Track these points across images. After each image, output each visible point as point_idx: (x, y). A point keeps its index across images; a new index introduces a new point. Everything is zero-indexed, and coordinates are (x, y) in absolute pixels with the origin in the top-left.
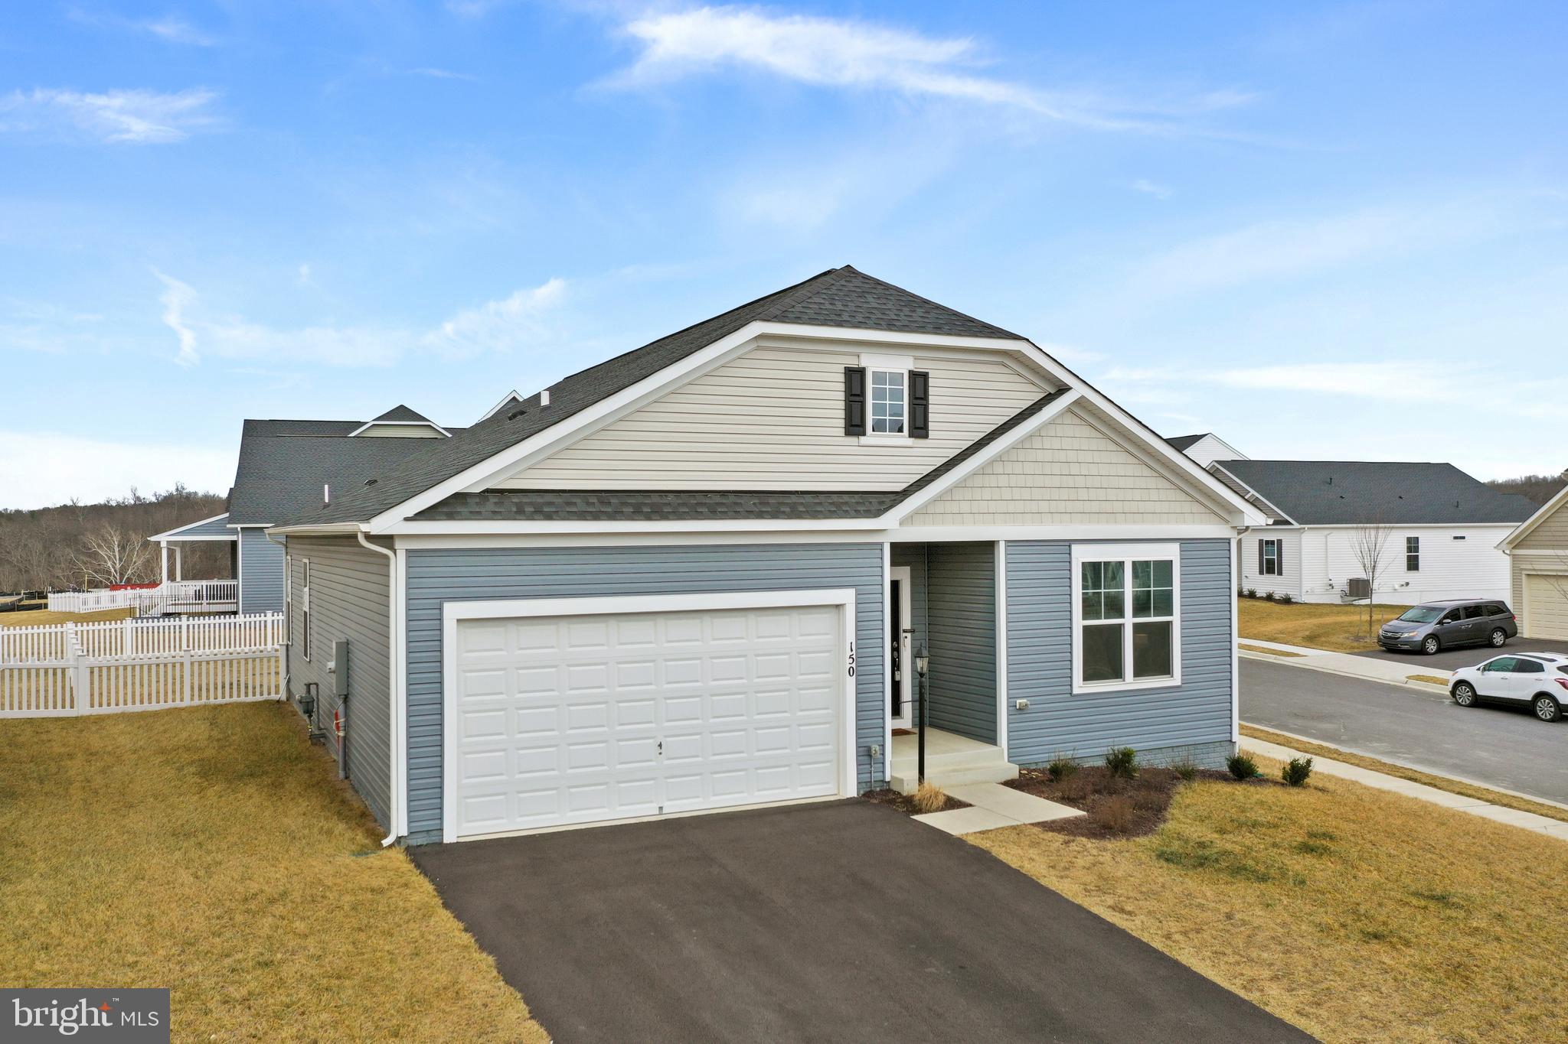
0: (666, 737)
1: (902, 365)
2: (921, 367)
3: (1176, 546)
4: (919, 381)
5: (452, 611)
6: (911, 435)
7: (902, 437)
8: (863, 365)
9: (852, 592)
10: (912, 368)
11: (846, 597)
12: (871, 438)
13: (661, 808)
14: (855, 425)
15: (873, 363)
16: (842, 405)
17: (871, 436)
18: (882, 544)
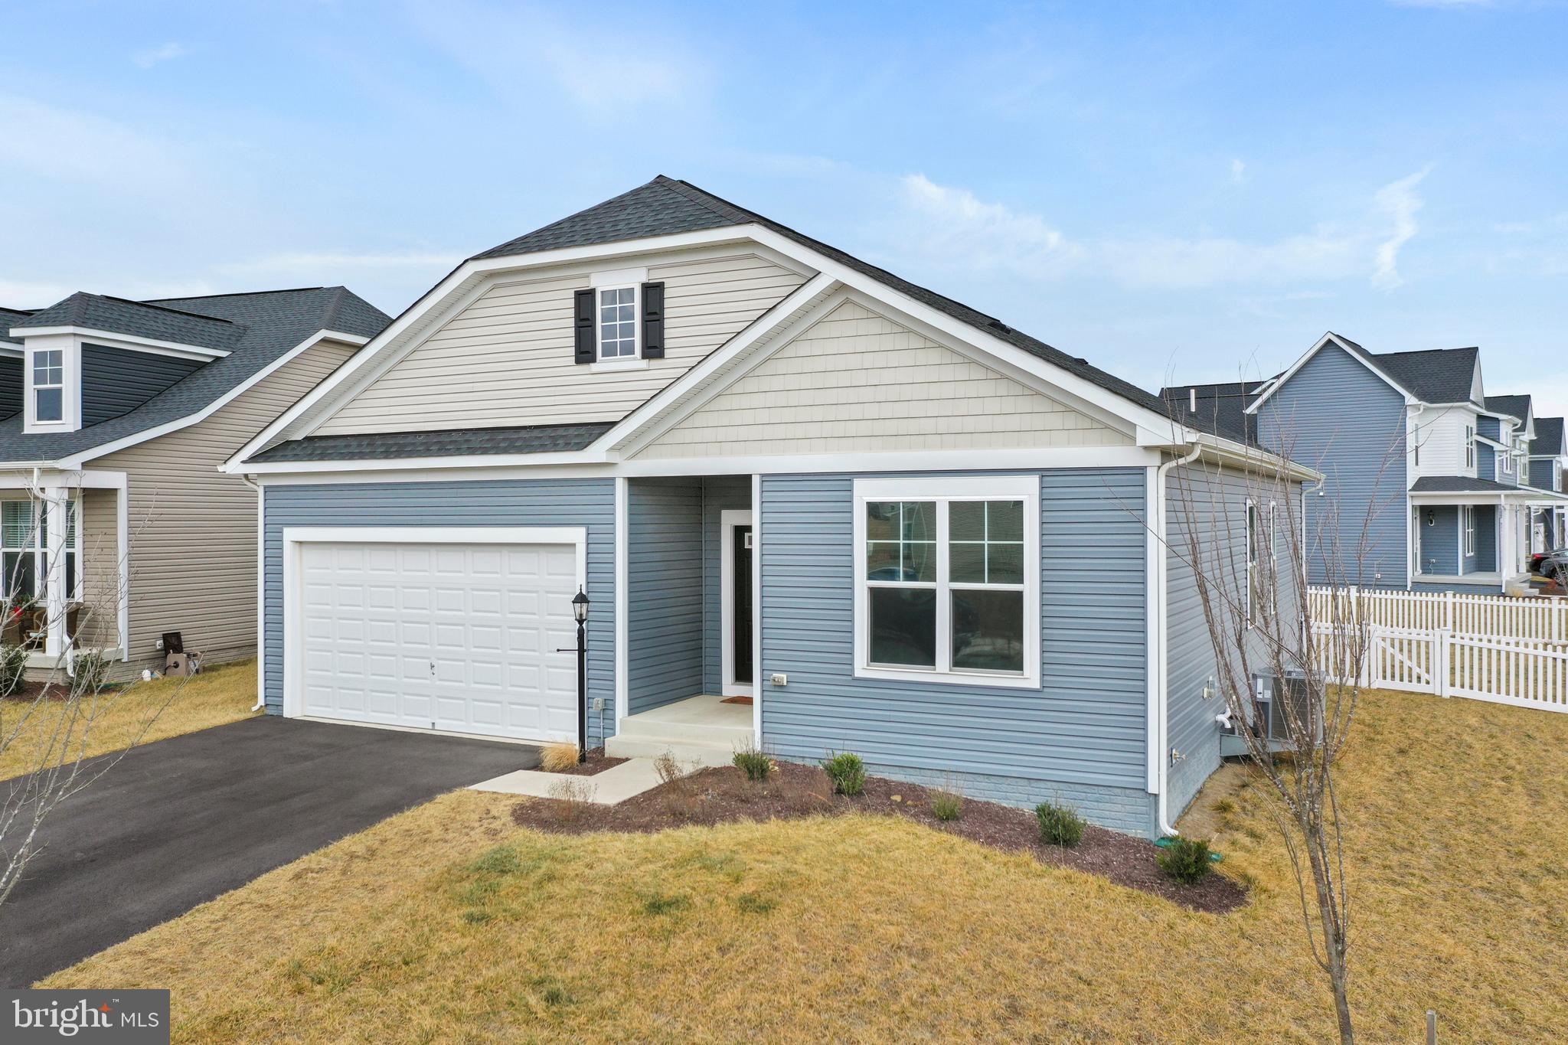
0: (439, 659)
1: (634, 279)
2: (655, 277)
3: (1034, 481)
4: (653, 293)
5: (290, 534)
6: (644, 356)
7: (635, 359)
8: (592, 286)
9: (582, 531)
10: (645, 280)
11: (576, 535)
12: (602, 364)
13: (433, 724)
14: (585, 353)
15: (602, 282)
16: (572, 332)
17: (602, 362)
18: (613, 479)
